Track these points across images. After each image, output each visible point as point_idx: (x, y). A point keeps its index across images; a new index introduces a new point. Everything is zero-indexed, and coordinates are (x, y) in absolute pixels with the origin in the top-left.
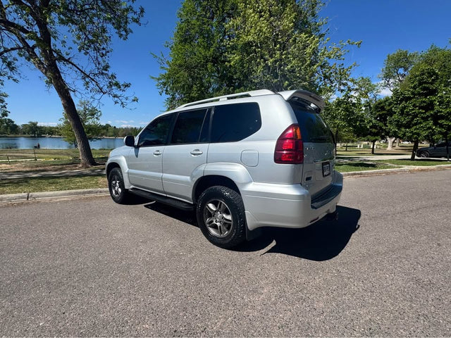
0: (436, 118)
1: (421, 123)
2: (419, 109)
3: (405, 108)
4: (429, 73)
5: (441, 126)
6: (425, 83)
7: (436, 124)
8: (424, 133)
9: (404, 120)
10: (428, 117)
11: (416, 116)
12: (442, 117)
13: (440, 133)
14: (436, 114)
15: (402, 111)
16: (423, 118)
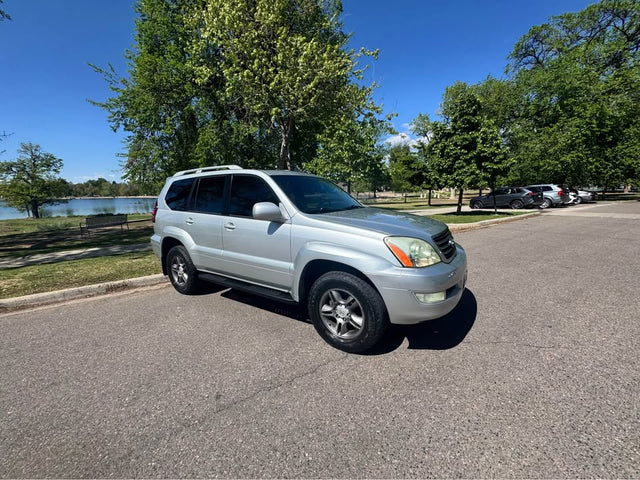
0: (480, 159)
1: (463, 167)
2: (461, 149)
3: (445, 147)
4: (470, 102)
5: (486, 170)
6: (466, 114)
7: (480, 167)
8: (468, 180)
9: (446, 163)
10: (471, 158)
11: (458, 158)
12: (486, 159)
13: (485, 178)
14: (479, 154)
15: (442, 151)
16: (465, 161)
